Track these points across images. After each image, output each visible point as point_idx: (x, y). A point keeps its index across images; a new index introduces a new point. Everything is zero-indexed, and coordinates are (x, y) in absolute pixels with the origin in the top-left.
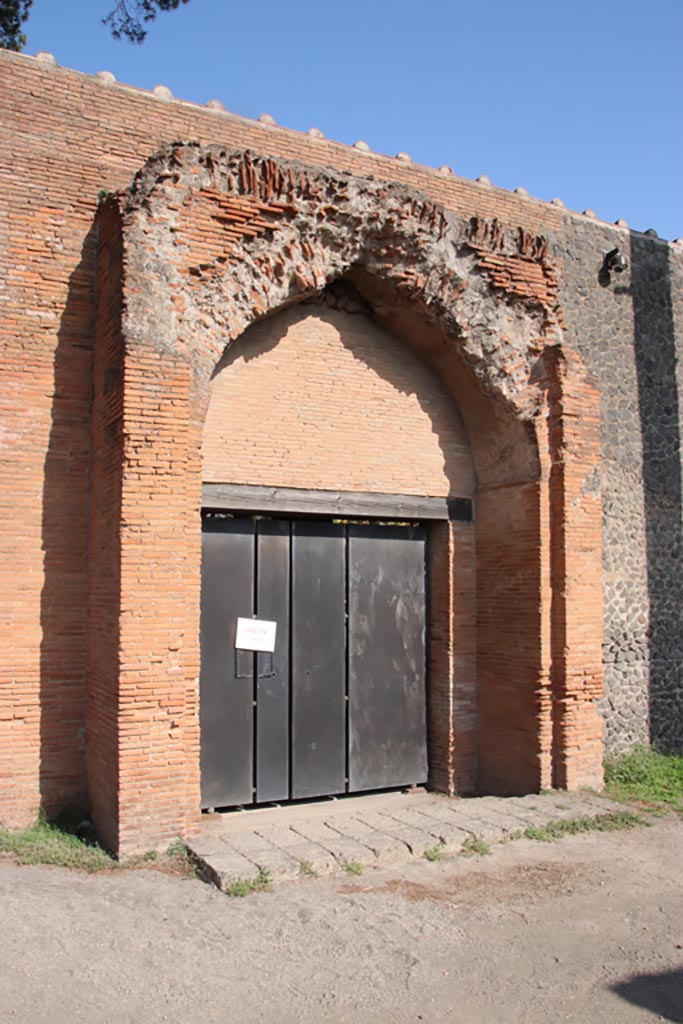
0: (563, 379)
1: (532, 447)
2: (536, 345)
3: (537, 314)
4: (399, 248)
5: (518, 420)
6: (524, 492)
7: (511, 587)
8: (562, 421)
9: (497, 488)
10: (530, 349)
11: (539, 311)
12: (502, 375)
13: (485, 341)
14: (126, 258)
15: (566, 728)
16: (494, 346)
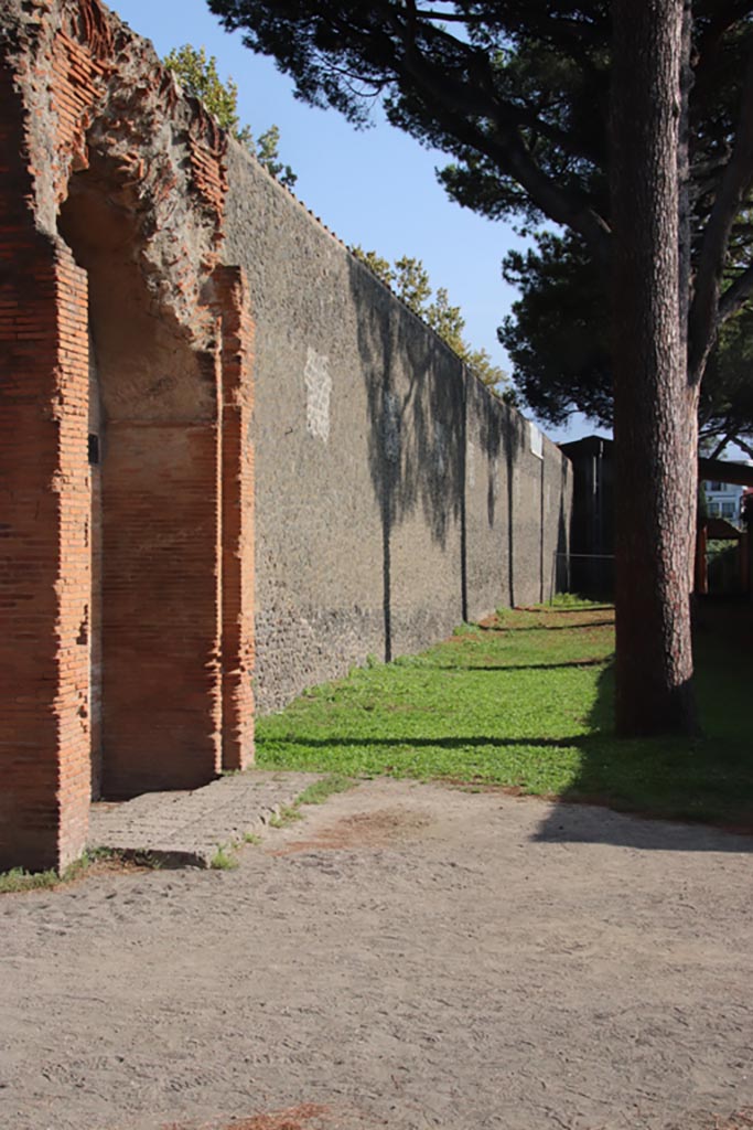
0: (240, 309)
1: (211, 384)
2: (209, 261)
3: (210, 222)
4: (131, 123)
5: (188, 350)
6: (189, 436)
7: (167, 546)
8: (239, 358)
9: (145, 427)
10: (202, 265)
11: (212, 219)
12: (176, 292)
13: (166, 249)
14: (27, 124)
15: (239, 703)
16: (175, 257)
